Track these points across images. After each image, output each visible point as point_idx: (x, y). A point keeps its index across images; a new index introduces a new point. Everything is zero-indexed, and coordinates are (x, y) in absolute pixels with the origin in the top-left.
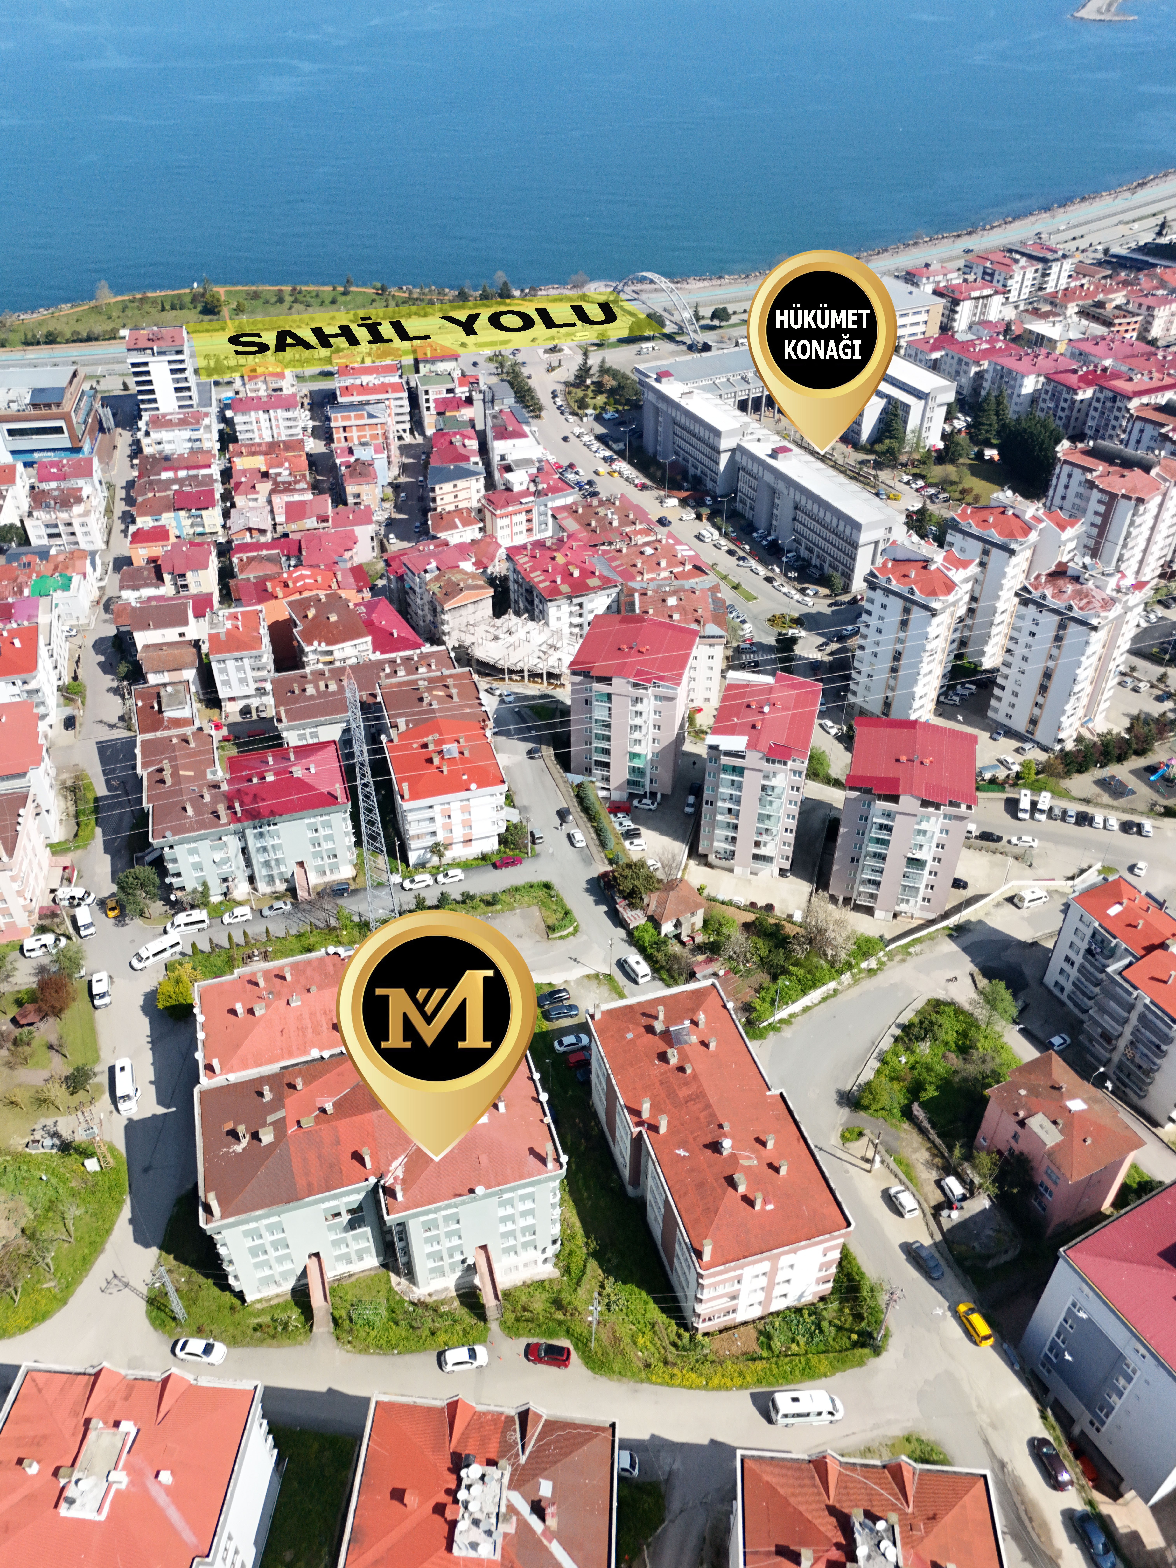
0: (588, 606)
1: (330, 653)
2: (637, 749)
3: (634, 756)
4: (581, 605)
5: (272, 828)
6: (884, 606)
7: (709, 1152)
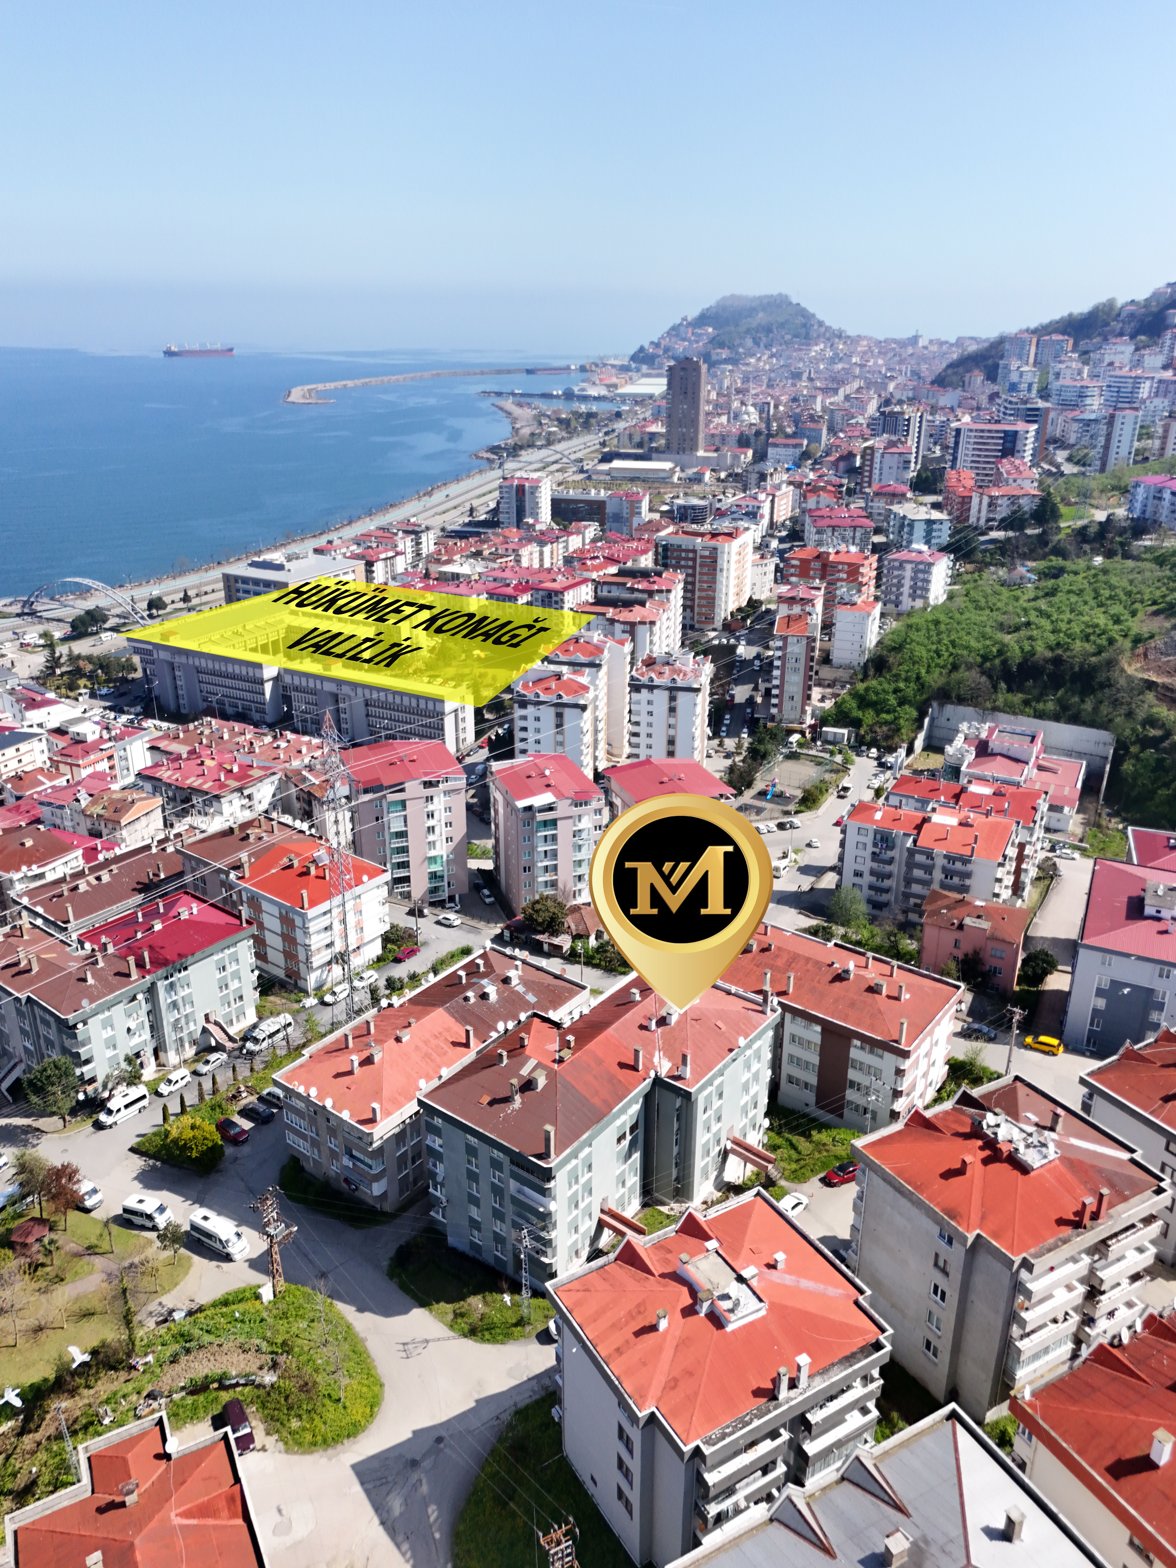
0: (257, 797)
1: (41, 876)
2: (432, 853)
3: (433, 860)
4: (249, 797)
5: (183, 973)
6: (537, 719)
7: (837, 984)
